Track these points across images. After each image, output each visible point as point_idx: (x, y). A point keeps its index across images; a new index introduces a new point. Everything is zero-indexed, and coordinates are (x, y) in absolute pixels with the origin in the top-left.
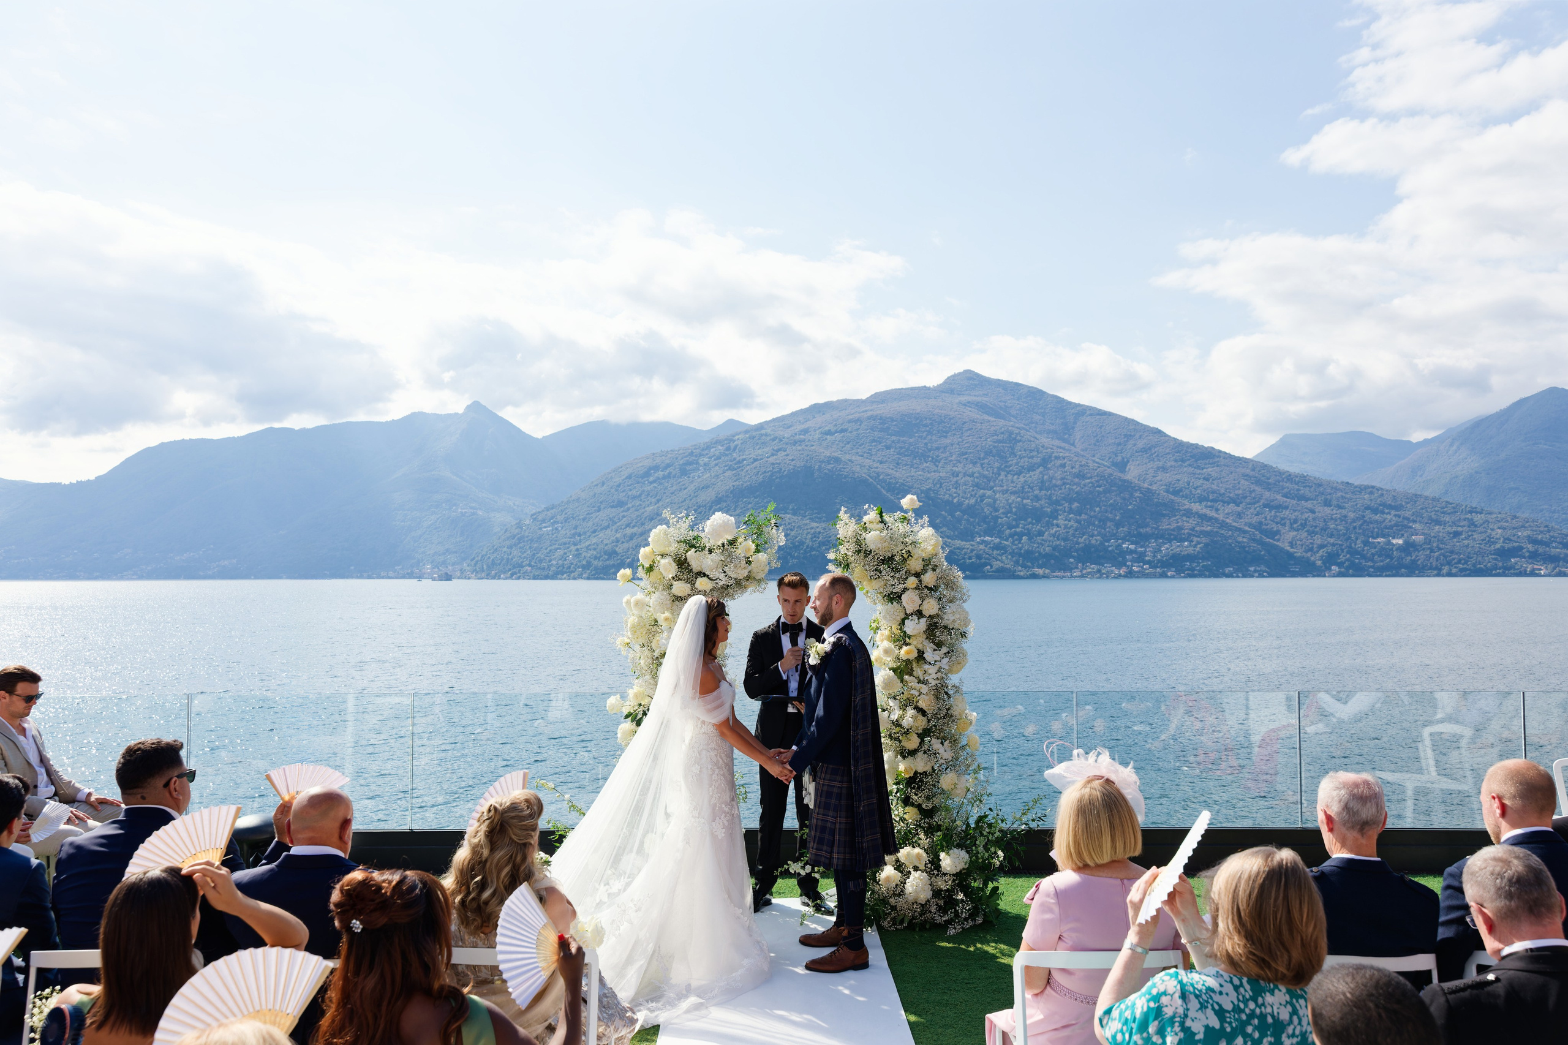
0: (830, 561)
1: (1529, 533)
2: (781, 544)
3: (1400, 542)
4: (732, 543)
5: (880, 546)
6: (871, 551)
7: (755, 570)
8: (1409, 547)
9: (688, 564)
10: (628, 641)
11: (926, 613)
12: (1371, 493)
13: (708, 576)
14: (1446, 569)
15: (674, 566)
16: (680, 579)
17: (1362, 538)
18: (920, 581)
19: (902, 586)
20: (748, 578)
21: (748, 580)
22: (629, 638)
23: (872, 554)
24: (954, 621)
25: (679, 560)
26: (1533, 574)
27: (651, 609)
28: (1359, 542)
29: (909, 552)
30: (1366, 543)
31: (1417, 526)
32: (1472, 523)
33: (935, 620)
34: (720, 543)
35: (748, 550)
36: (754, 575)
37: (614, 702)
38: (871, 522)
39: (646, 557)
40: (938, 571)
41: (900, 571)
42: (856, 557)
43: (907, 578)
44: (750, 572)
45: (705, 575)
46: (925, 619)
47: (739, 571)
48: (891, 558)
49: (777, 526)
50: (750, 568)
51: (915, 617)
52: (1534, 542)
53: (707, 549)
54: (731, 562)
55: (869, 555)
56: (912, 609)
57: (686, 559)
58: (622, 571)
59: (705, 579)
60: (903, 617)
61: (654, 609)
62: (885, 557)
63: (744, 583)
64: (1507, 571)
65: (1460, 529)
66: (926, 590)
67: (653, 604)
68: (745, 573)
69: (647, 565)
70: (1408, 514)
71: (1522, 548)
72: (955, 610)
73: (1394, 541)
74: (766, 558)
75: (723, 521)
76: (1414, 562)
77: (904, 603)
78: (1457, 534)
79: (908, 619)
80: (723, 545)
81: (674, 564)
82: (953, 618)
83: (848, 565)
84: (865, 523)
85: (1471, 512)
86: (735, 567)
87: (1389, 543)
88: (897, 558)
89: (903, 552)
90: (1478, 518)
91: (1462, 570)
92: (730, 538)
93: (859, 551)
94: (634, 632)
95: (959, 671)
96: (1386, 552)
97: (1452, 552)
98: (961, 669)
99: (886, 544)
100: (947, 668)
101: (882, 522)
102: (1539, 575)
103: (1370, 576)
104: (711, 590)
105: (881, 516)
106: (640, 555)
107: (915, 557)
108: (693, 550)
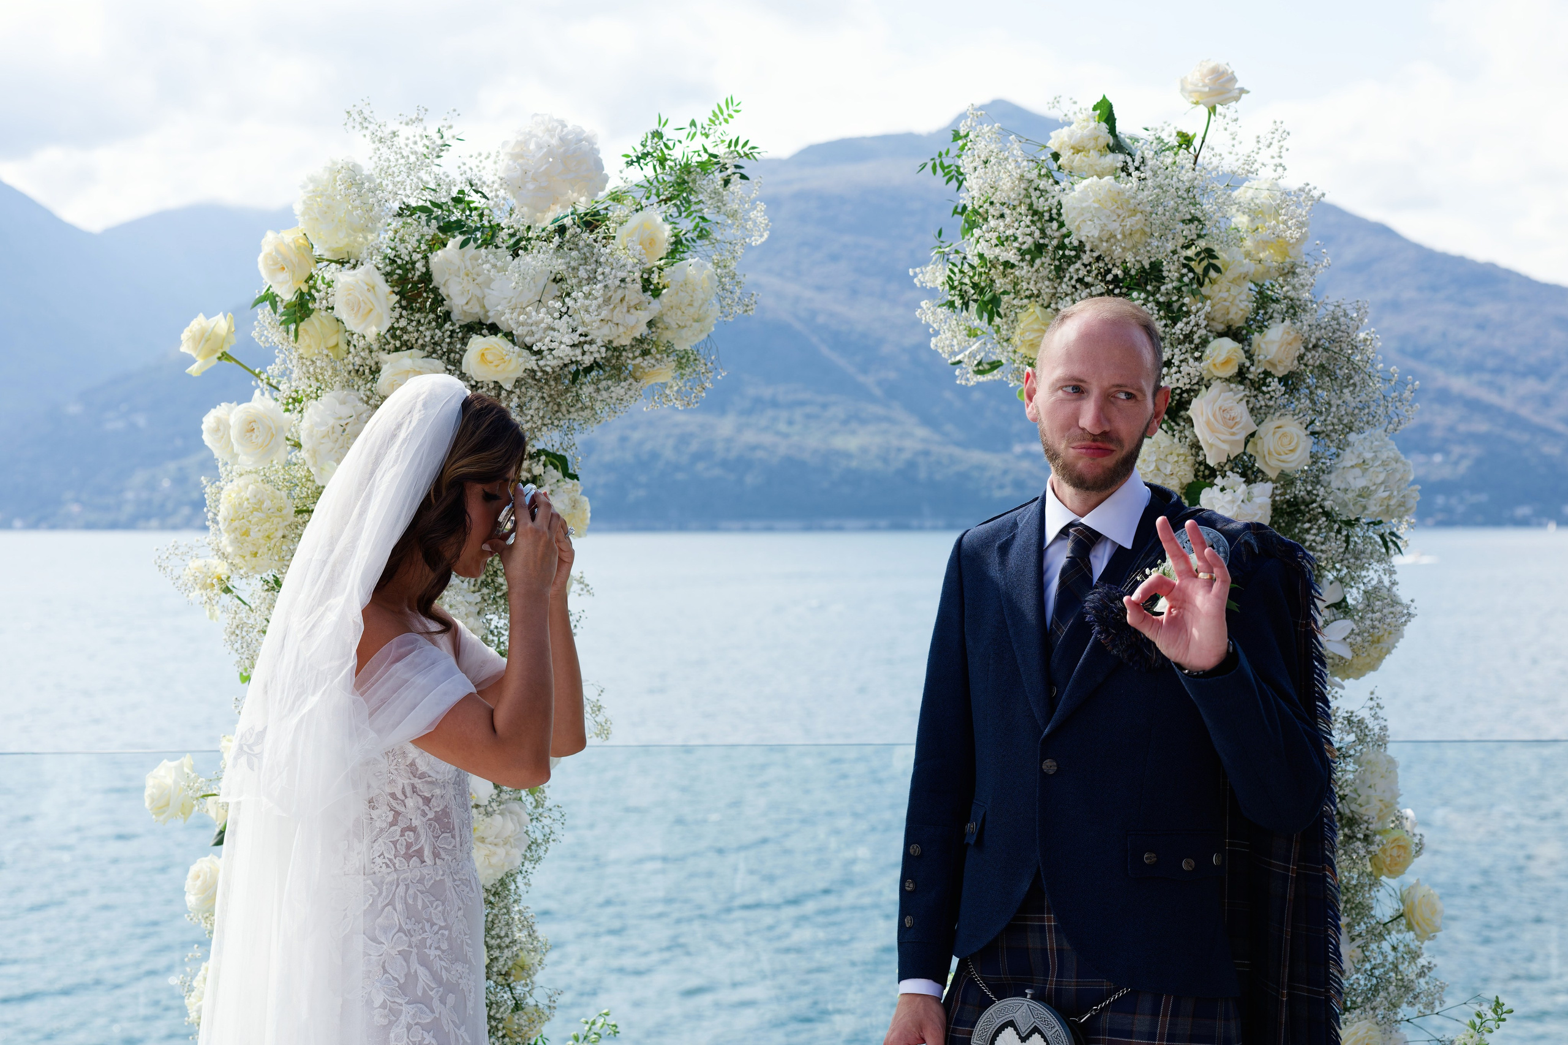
0: (931, 293)
2: (757, 240)
4: (591, 222)
5: (1115, 226)
6: (1080, 248)
7: (671, 320)
9: (435, 290)
10: (222, 568)
11: (1270, 465)
13: (509, 335)
15: (386, 296)
16: (408, 346)
18: (1250, 356)
19: (1192, 368)
20: (643, 346)
21: (645, 353)
22: (224, 556)
23: (1086, 258)
24: (1365, 493)
25: (403, 280)
27: (303, 454)
29: (1209, 253)
33: (1299, 490)
34: (546, 221)
35: (650, 242)
36: (668, 335)
37: (169, 781)
38: (1077, 150)
39: (281, 265)
40: (1307, 319)
41: (1188, 313)
42: (1024, 271)
43: (1205, 342)
44: (650, 324)
45: (494, 329)
46: (1269, 486)
47: (618, 316)
48: (1152, 274)
49: (743, 177)
50: (655, 307)
51: (1234, 479)
53: (504, 234)
54: (592, 280)
55: (1071, 261)
56: (1226, 447)
57: (427, 277)
58: (199, 323)
59: (496, 341)
60: (1190, 478)
61: (314, 453)
62: (1126, 271)
63: (631, 361)
66: (1274, 384)
67: (310, 435)
68: (636, 324)
69: (287, 294)
72: (1368, 455)
74: (710, 278)
75: (561, 139)
77: (1201, 431)
79: (1212, 485)
80: (562, 230)
81: (386, 288)
82: (1361, 483)
83: (995, 301)
84: (1056, 156)
86: (607, 301)
88: (1171, 271)
89: (1190, 252)
92: (583, 206)
93: (1040, 248)
94: (242, 534)
95: (1373, 666)
98: (1380, 659)
99: (1134, 222)
100: (1347, 654)
101: (1117, 146)
104: (518, 383)
105: (1112, 130)
106: (261, 259)
107: (1229, 275)
108: (453, 243)
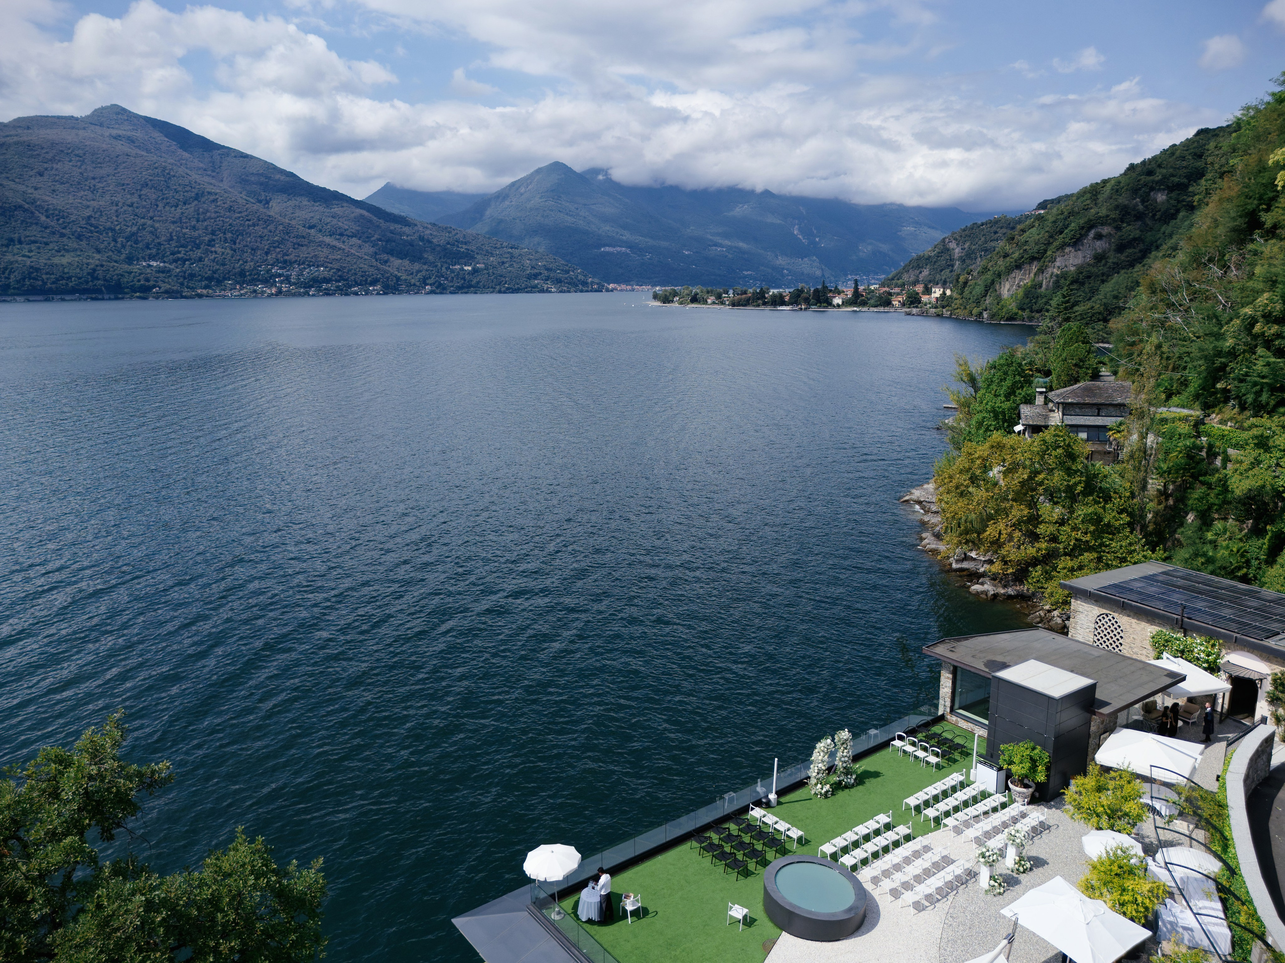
1: (544, 263)
3: (470, 268)
8: (475, 271)
12: (450, 232)
14: (498, 287)
17: (446, 265)
26: (548, 291)
28: (443, 269)
30: (448, 268)
31: (479, 257)
32: (512, 257)
52: (548, 269)
64: (532, 289)
65: (505, 260)
70: (474, 248)
71: (541, 274)
73: (466, 268)
76: (478, 283)
78: (503, 263)
85: (511, 248)
87: (462, 269)
90: (516, 252)
91: (508, 289)
96: (461, 275)
97: (501, 276)
102: (550, 292)
103: (451, 293)
